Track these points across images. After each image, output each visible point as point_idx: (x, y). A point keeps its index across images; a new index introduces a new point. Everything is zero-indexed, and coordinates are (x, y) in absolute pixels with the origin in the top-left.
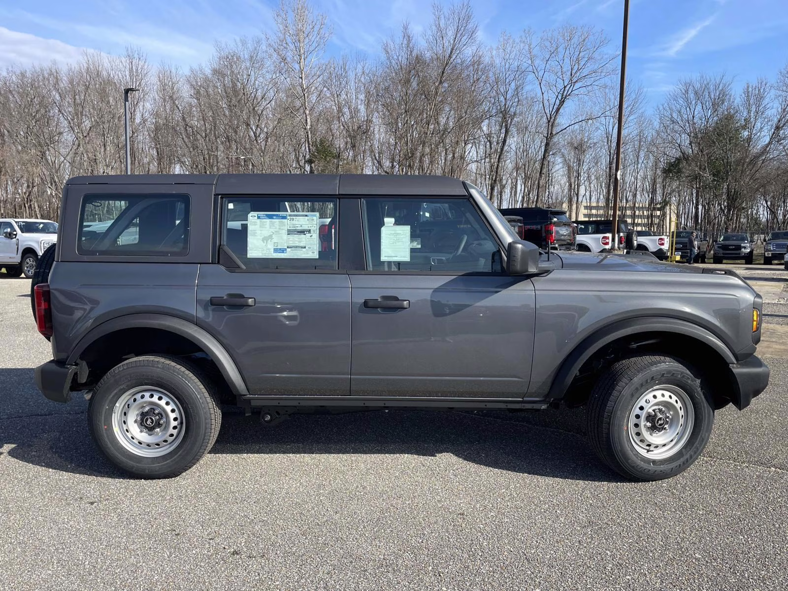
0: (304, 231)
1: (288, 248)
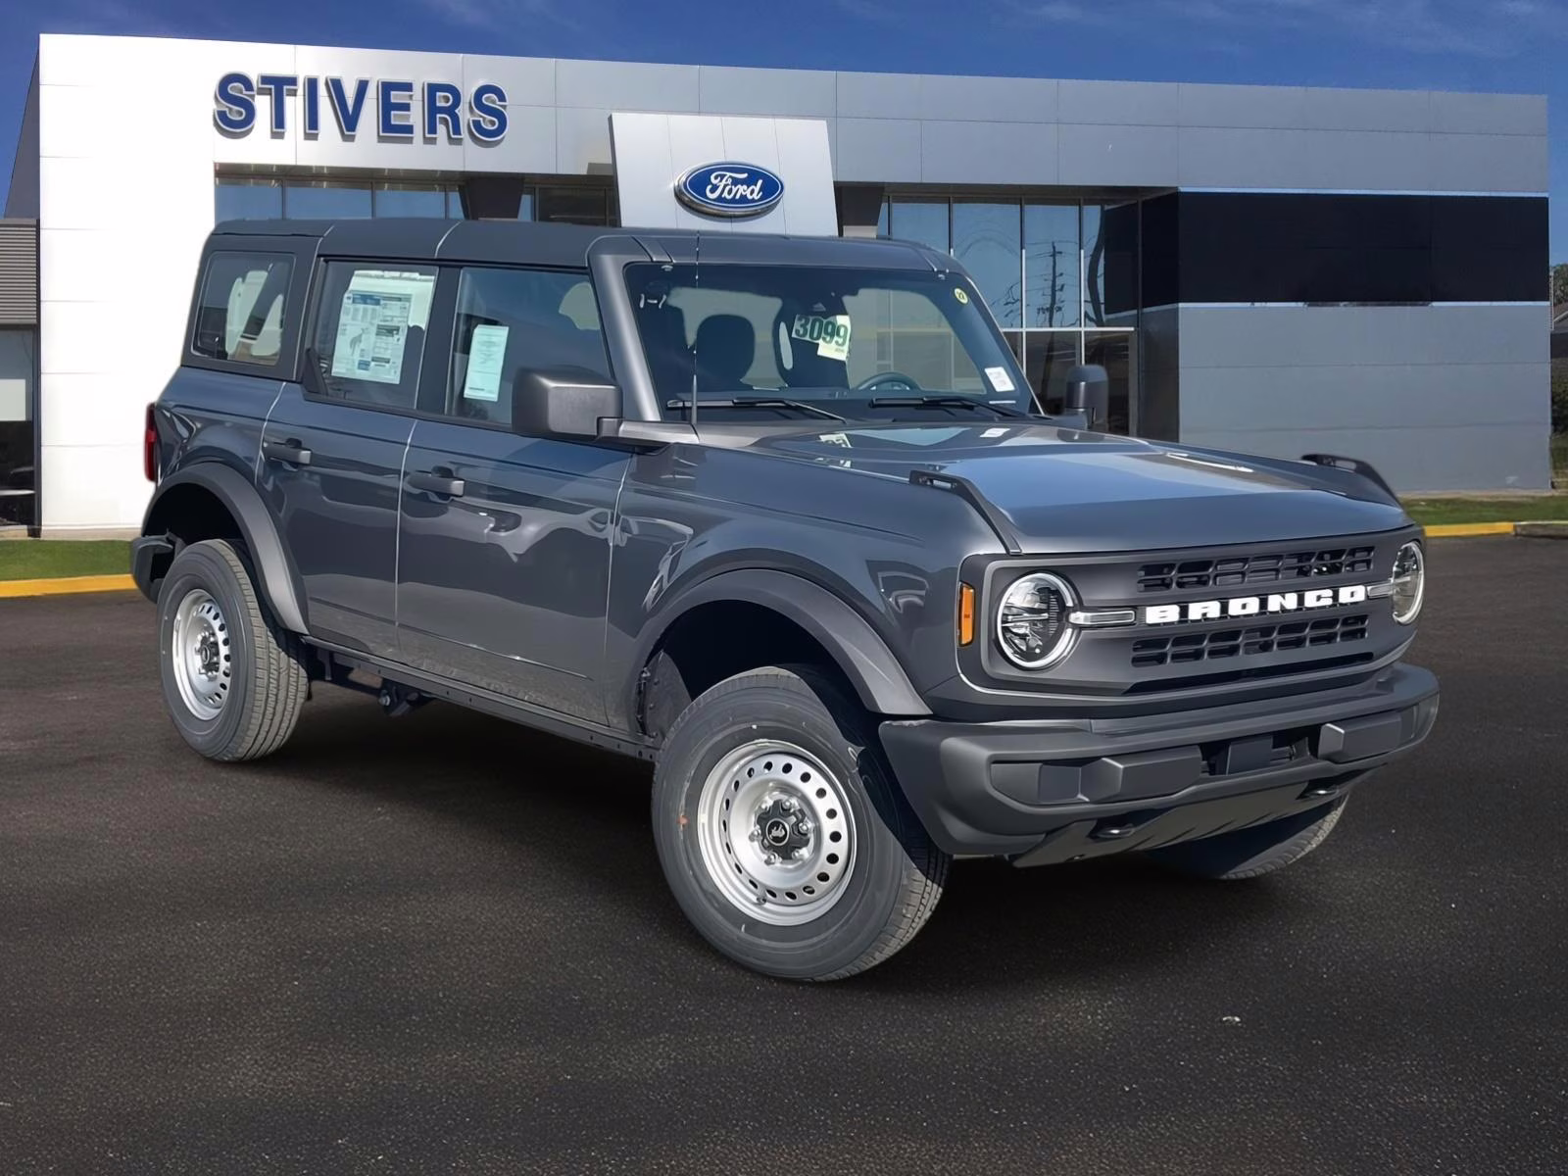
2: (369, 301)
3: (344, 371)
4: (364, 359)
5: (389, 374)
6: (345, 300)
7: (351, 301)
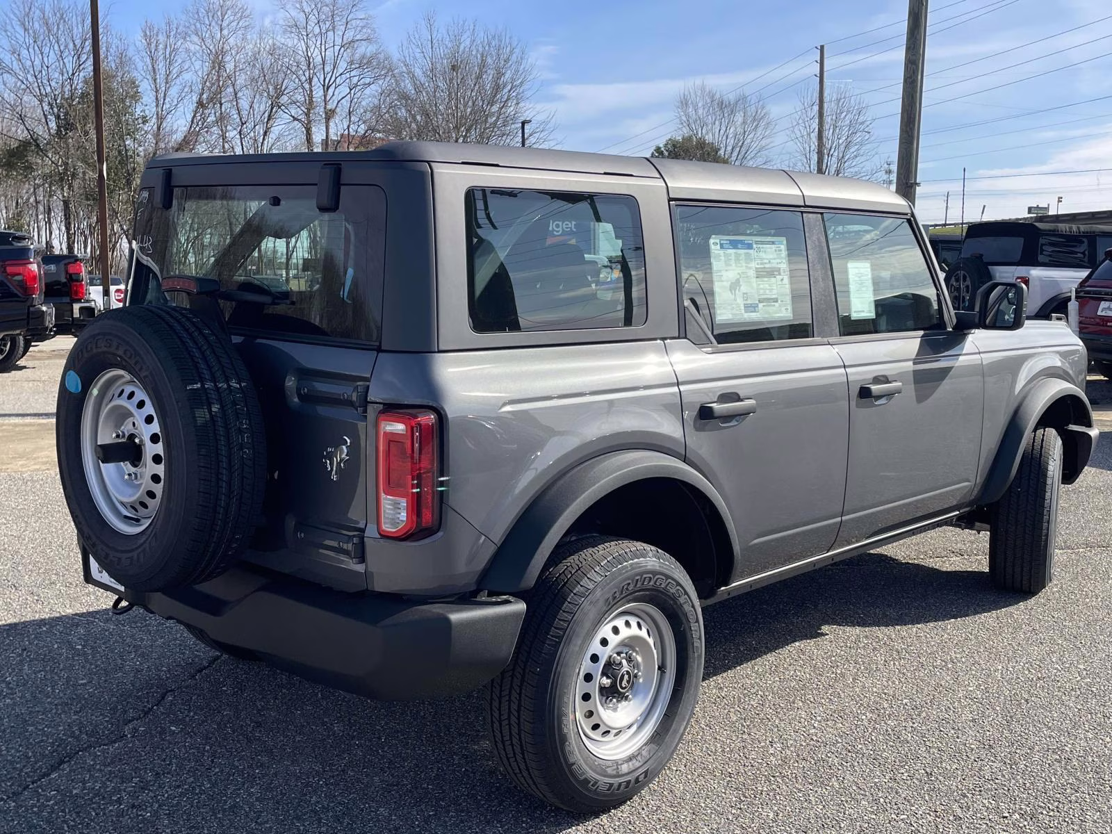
0: (773, 271)
1: (760, 301)
2: (740, 246)
3: (730, 316)
4: (749, 302)
5: (780, 311)
6: (713, 247)
7: (718, 247)
